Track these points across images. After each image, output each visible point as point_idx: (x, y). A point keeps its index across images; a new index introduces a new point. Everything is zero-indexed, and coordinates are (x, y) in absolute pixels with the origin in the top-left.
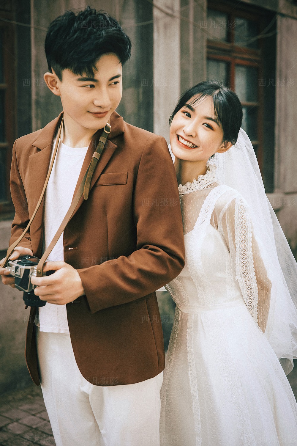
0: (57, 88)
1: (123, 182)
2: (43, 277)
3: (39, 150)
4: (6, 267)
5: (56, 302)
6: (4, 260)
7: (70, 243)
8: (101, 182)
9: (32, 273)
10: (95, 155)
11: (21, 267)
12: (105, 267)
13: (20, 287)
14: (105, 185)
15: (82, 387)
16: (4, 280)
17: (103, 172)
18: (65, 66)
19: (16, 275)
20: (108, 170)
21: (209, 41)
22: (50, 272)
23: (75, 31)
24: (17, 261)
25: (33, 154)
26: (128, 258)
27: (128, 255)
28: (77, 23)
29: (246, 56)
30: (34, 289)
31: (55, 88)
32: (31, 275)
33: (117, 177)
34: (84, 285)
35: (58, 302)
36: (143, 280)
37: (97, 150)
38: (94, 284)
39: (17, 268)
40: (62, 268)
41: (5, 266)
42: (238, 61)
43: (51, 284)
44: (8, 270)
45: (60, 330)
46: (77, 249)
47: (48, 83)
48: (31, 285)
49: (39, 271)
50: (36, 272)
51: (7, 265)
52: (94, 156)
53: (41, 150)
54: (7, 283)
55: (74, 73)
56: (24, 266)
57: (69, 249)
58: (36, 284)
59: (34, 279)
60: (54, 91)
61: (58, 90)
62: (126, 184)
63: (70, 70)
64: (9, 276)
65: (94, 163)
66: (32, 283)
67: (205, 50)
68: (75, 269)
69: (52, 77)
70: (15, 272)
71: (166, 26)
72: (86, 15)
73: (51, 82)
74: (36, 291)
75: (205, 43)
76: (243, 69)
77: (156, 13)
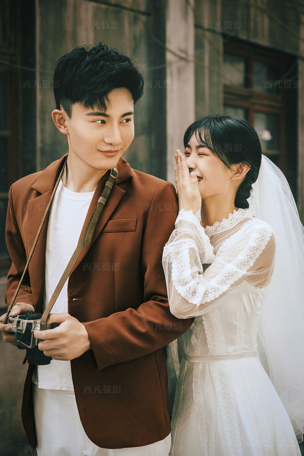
0: (65, 127)
1: (131, 229)
2: (46, 330)
3: (39, 194)
4: (7, 324)
5: (61, 357)
6: (4, 316)
7: (75, 293)
8: (108, 228)
9: (34, 328)
10: (101, 200)
11: (22, 321)
12: (112, 320)
13: (22, 342)
14: (112, 232)
15: (84, 451)
16: (5, 337)
17: (110, 218)
18: (76, 99)
19: (18, 330)
20: (116, 216)
21: (225, 86)
22: (55, 325)
23: (87, 65)
24: (18, 316)
25: (33, 199)
26: (136, 311)
27: (136, 307)
28: (89, 57)
29: (266, 102)
30: (38, 344)
31: (62, 127)
32: (33, 329)
33: (125, 224)
34: (90, 338)
35: (63, 358)
36: (153, 334)
37: (102, 194)
38: (102, 338)
39: (18, 322)
40: (66, 321)
41: (6, 322)
42: (257, 107)
43: (55, 337)
44: (9, 326)
45: (62, 387)
46: (82, 299)
47: (56, 122)
48: (34, 339)
49: (43, 323)
50: (39, 326)
51: (7, 321)
52: (99, 201)
53: (42, 194)
54: (8, 341)
55: (85, 106)
56: (26, 320)
57: (74, 299)
58: (40, 338)
59: (38, 332)
60: (62, 130)
61: (66, 129)
62: (135, 231)
63: (81, 104)
64: (10, 333)
65: (99, 208)
66: (35, 337)
67: (221, 96)
68: (81, 322)
69: (60, 114)
70: (17, 327)
71: (180, 71)
72: (98, 50)
73: (59, 120)
74: (41, 346)
75: (221, 89)
76: (263, 116)
77: (169, 57)
